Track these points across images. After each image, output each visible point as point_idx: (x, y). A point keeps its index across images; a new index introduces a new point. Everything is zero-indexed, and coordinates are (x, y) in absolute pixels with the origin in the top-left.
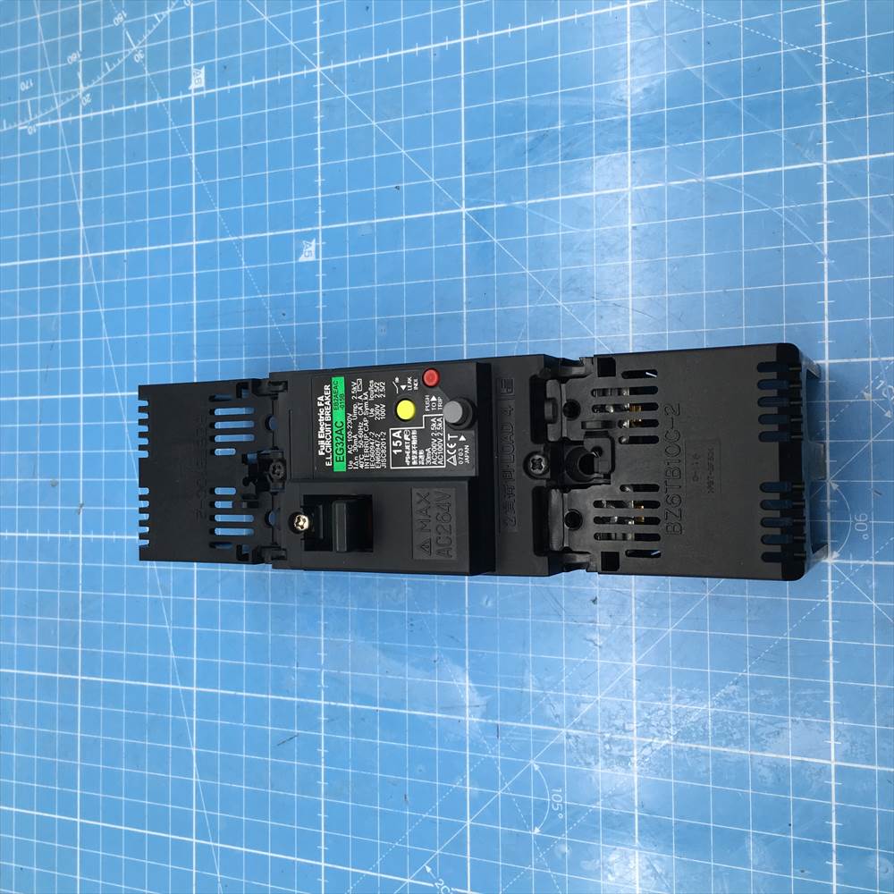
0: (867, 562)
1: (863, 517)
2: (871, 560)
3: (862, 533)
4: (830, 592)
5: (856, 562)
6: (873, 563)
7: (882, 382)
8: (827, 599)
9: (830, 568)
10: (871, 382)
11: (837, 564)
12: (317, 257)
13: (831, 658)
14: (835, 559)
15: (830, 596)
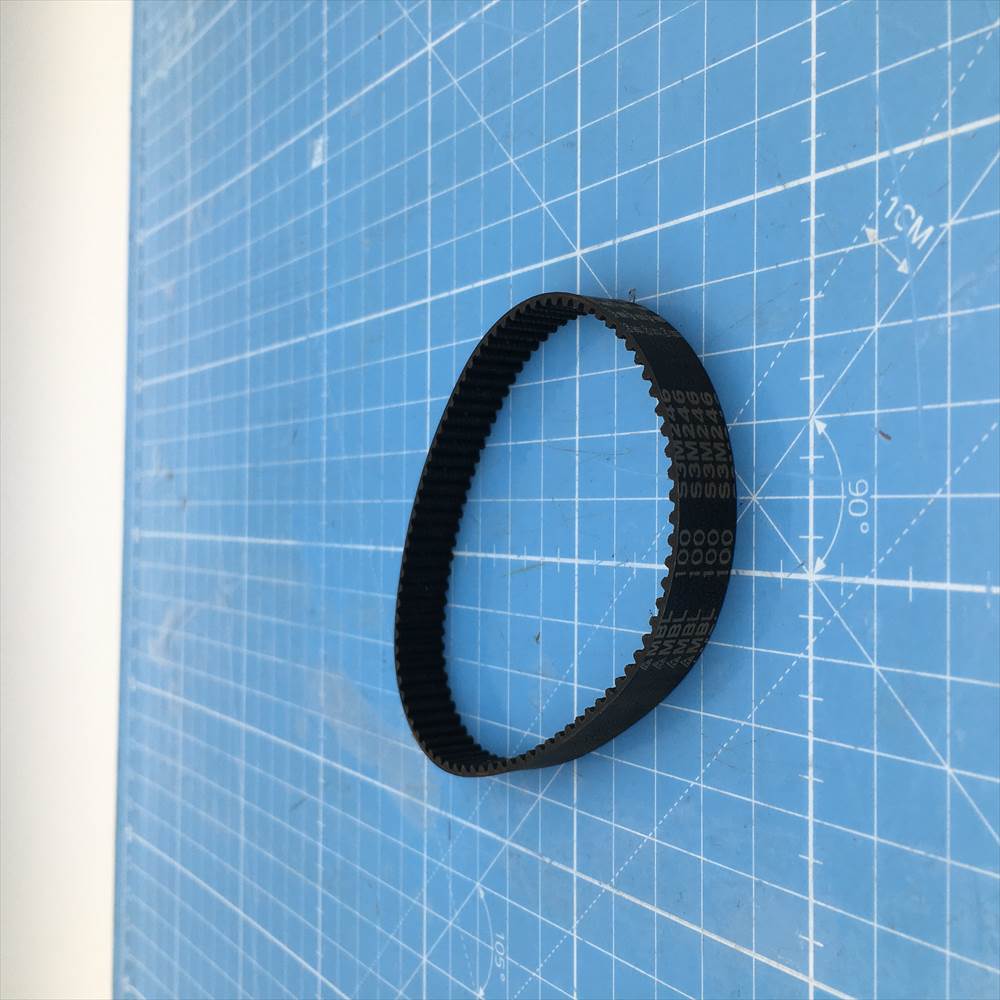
0: (866, 580)
1: (862, 489)
2: (872, 576)
3: (859, 520)
4: (811, 640)
5: (850, 579)
6: (876, 582)
7: (895, 200)
8: (806, 653)
9: (811, 590)
10: (878, 204)
11: (822, 584)
12: (323, 158)
13: (811, 771)
14: (819, 573)
15: (810, 647)
